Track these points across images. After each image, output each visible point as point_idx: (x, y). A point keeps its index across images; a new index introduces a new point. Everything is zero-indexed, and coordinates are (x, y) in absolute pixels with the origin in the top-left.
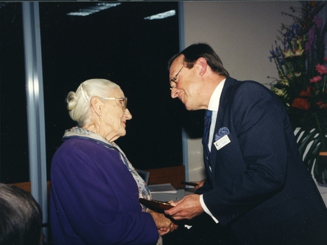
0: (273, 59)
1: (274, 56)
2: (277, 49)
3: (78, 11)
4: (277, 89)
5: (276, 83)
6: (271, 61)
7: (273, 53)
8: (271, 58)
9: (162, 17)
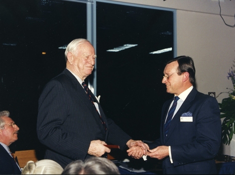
0: (230, 78)
1: (231, 76)
2: (232, 72)
3: (112, 49)
4: (233, 96)
5: (232, 92)
6: (228, 79)
7: (230, 74)
8: (228, 77)
9: (160, 53)
